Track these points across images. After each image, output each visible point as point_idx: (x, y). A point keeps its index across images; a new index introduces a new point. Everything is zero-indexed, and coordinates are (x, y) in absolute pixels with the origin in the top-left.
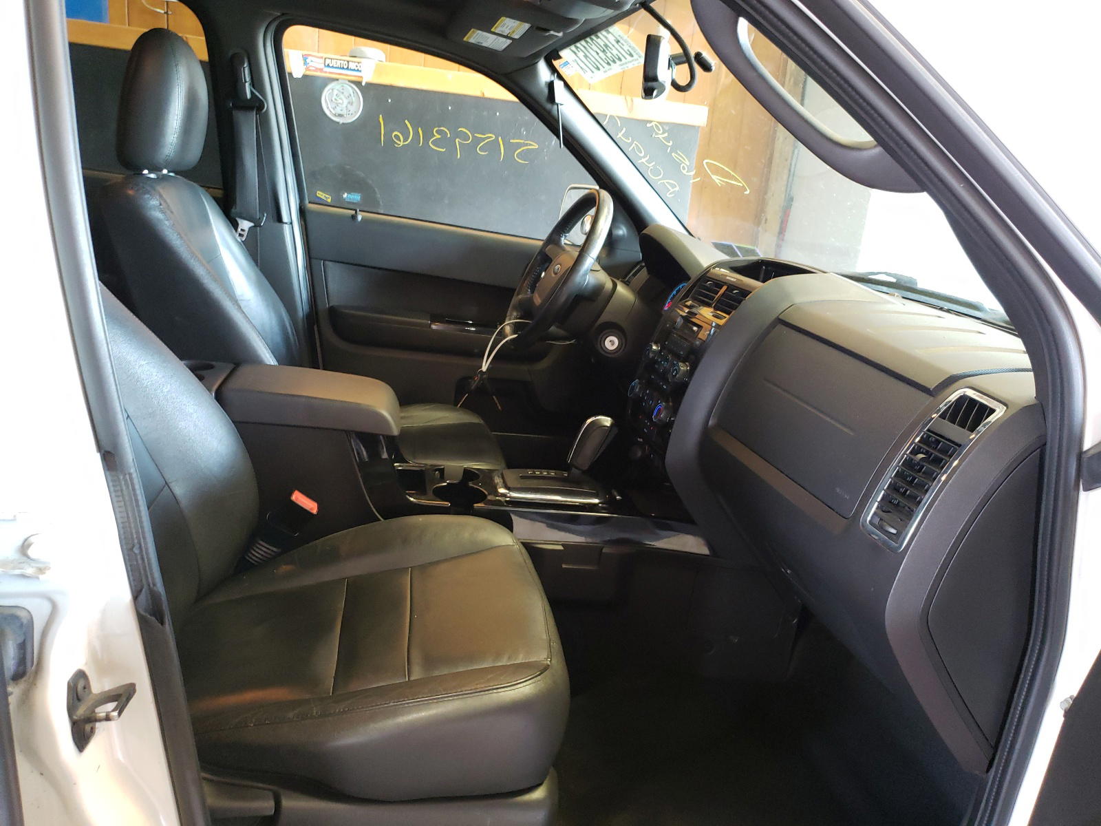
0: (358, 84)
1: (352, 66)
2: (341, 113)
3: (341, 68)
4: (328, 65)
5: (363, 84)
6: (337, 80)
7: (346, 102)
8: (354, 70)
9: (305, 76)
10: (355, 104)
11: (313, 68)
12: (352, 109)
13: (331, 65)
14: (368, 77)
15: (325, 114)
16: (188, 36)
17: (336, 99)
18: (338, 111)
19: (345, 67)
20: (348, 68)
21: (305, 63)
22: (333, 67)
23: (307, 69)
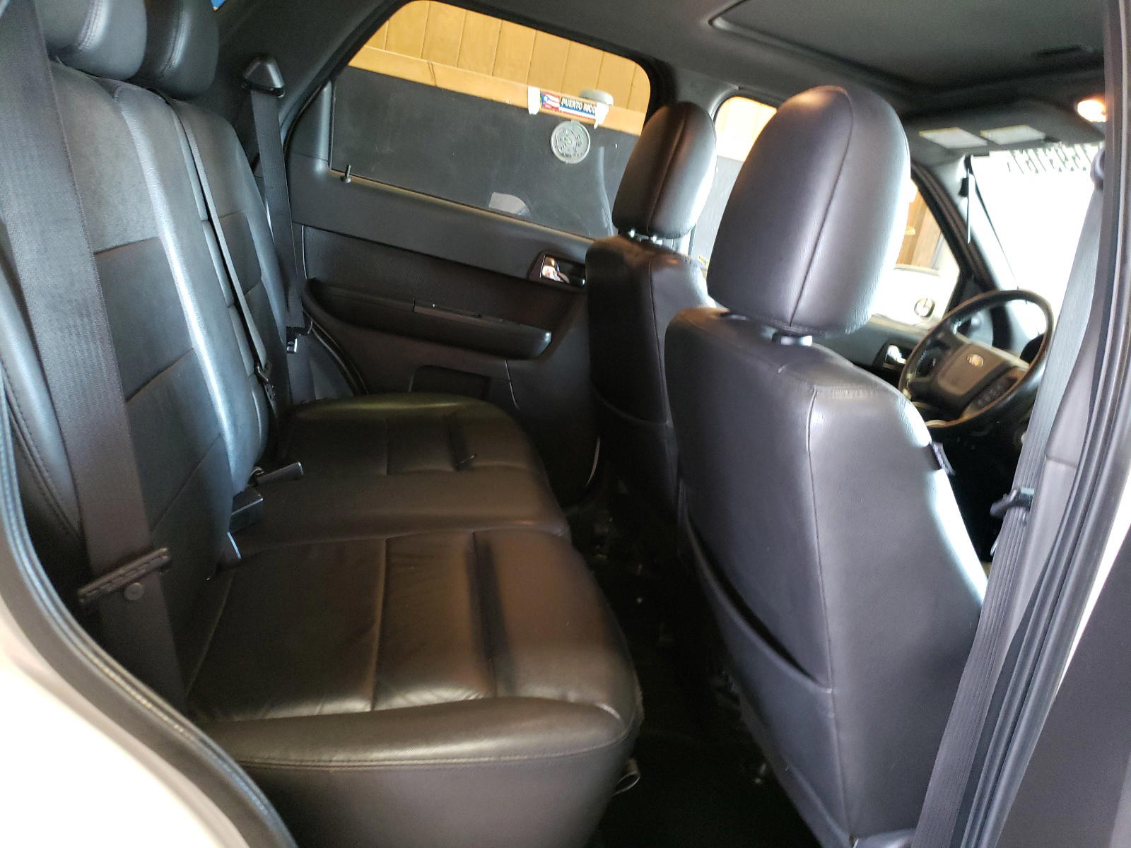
0: (589, 126)
1: (587, 108)
2: (567, 152)
3: (576, 109)
4: (564, 105)
5: (595, 126)
6: (570, 120)
7: (574, 142)
8: (589, 113)
9: (540, 113)
10: (582, 146)
11: (549, 107)
12: (579, 150)
13: (567, 105)
14: (600, 120)
15: (553, 153)
16: (433, 63)
17: (565, 139)
18: (565, 151)
19: (580, 109)
20: (582, 110)
21: (542, 100)
22: (568, 107)
23: (543, 106)
